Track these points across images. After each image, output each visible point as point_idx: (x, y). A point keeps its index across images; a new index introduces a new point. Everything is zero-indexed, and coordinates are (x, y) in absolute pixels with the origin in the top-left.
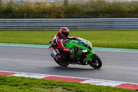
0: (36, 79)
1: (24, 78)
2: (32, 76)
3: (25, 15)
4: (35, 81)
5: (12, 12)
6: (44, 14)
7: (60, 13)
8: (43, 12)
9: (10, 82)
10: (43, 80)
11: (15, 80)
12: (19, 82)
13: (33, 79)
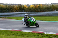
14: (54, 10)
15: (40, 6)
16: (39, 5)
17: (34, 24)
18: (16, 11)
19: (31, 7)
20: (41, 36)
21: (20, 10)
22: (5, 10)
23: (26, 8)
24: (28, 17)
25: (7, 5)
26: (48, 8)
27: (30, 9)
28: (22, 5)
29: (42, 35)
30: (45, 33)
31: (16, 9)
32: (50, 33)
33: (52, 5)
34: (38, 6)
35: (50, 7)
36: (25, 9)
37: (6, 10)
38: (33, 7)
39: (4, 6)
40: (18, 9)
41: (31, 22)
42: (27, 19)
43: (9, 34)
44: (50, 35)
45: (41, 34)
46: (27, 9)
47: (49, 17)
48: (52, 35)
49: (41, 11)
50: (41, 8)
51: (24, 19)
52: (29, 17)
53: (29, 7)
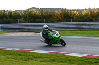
17: (57, 41)
18: (59, 21)
19: (84, 13)
21: (66, 19)
22: (40, 20)
23: (75, 15)
24: (49, 30)
25: (43, 11)
27: (83, 17)
28: (68, 11)
31: (58, 18)
34: (97, 12)
36: (73, 18)
37: (41, 18)
38: (87, 14)
39: (37, 13)
40: (61, 17)
41: (53, 38)
42: (47, 34)
43: (46, 59)
46: (77, 16)
51: (43, 33)
52: (51, 30)
53: (81, 14)
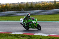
0: (45, 36)
1: (39, 36)
2: (43, 35)
3: (38, 8)
4: (45, 37)
5: (33, 8)
6: (46, 8)
7: (53, 7)
8: (46, 7)
9: (34, 37)
10: (48, 36)
11: (36, 37)
12: (38, 37)
13: (44, 36)
14: (22, 9)
15: (7, 6)
16: (6, 4)
20: (8, 37)
26: (15, 7)
29: (10, 35)
30: (13, 33)
32: (18, 33)
33: (19, 5)
35: (17, 6)
44: (18, 35)
45: (8, 34)
47: (17, 17)
48: (20, 35)
49: (8, 11)
50: (8, 8)
